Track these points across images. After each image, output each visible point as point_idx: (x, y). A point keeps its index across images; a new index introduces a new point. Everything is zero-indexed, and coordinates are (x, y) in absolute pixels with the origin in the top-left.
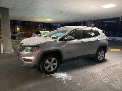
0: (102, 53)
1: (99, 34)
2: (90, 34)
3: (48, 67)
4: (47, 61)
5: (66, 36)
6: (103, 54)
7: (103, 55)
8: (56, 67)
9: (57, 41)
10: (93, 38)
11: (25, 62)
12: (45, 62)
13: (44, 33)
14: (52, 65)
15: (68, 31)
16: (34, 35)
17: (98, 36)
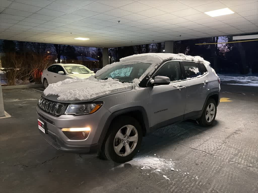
0: (211, 108)
1: (206, 70)
2: (192, 70)
3: (121, 146)
4: (119, 134)
5: (151, 76)
6: (212, 110)
7: (213, 113)
8: (135, 145)
9: (135, 87)
10: (197, 78)
11: (69, 140)
12: (115, 137)
13: (71, 68)
14: (128, 141)
15: (151, 64)
16: (47, 75)
17: (205, 74)
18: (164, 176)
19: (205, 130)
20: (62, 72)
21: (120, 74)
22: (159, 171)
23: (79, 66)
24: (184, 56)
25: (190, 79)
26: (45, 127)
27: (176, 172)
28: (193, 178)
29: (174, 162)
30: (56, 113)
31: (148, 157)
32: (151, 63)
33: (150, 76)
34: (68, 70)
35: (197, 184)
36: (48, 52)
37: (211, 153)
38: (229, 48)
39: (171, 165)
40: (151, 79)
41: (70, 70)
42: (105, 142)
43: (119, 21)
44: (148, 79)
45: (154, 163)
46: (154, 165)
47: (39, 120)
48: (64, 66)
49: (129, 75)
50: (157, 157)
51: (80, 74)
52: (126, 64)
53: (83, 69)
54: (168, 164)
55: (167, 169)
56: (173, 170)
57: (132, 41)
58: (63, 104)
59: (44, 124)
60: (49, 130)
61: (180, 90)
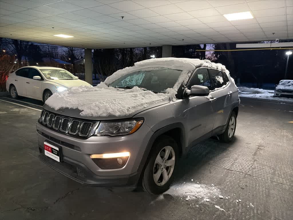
0: (232, 122)
1: (228, 80)
2: (218, 79)
6: (233, 124)
7: (234, 127)
8: (172, 170)
9: (172, 98)
10: (223, 88)
11: (101, 170)
12: (154, 162)
13: (50, 73)
14: (165, 166)
15: (182, 71)
16: (16, 80)
17: (228, 84)
18: (216, 206)
19: (228, 147)
20: (38, 77)
21: (131, 82)
22: (208, 201)
23: (60, 70)
24: (210, 63)
25: (218, 90)
26: (59, 153)
27: (226, 200)
28: (248, 206)
29: (217, 188)
30: (80, 134)
31: (185, 183)
32: (181, 69)
33: (185, 85)
34: (47, 74)
35: (256, 213)
36: (4, 51)
37: (249, 173)
38: (216, 56)
39: (215, 191)
40: (186, 89)
41: (49, 74)
42: (145, 169)
43: (123, 17)
44: (184, 89)
45: (198, 191)
46: (198, 193)
47: (45, 143)
48: (40, 69)
49: (140, 83)
50: (196, 183)
51: (60, 79)
52: (147, 70)
53: (65, 74)
54: (213, 191)
55: (214, 197)
56: (222, 198)
57: (126, 42)
58: (91, 122)
59: (59, 149)
60: (66, 157)
61: (212, 102)
